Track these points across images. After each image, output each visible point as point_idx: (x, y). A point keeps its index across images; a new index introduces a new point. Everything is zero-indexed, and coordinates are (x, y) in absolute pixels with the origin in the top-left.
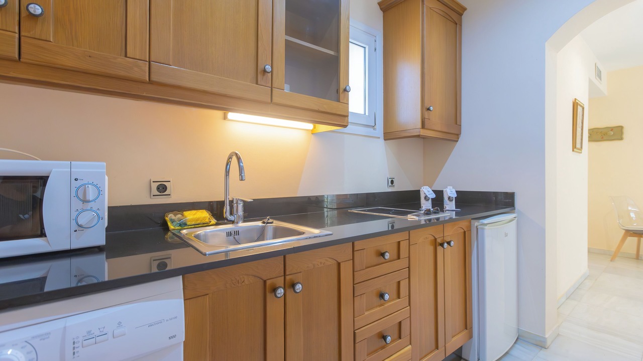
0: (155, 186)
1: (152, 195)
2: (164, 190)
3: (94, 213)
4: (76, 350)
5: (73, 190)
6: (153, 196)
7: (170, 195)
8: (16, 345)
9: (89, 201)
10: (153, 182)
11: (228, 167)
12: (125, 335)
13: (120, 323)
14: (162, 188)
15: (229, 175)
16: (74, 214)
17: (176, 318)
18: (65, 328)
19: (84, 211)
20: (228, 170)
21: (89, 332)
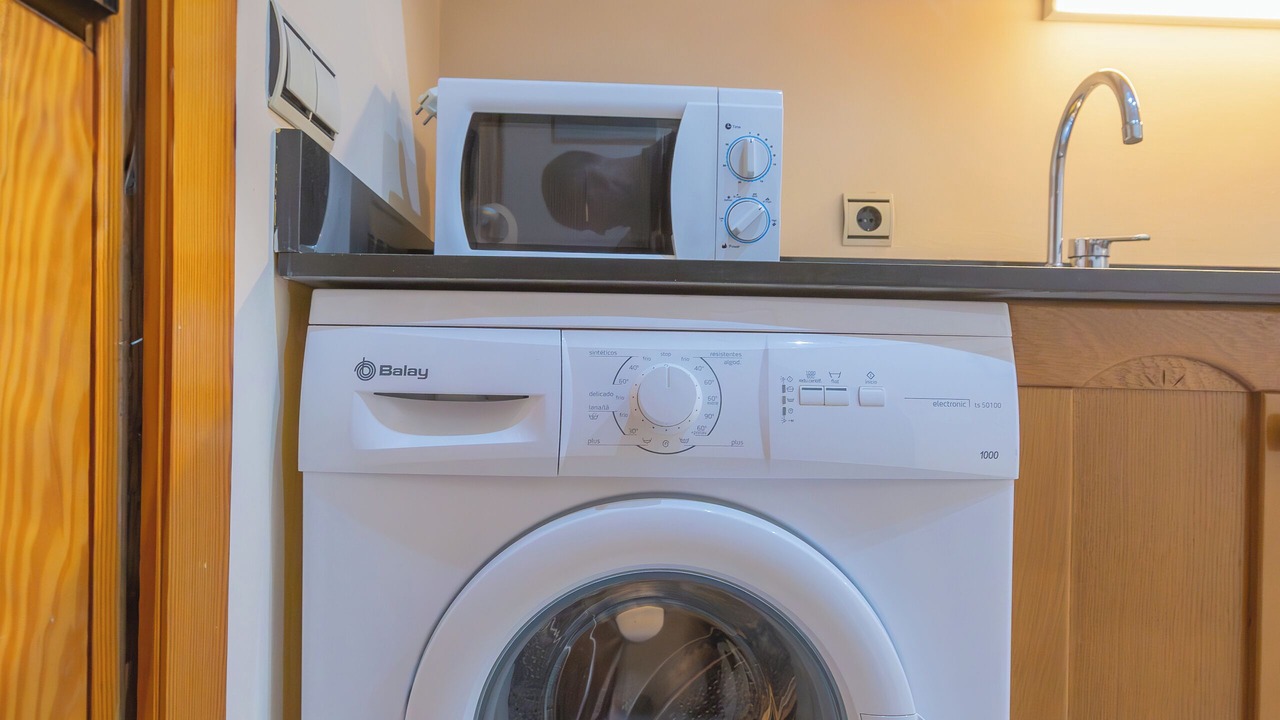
0: (852, 211)
1: (846, 236)
2: (874, 223)
3: (760, 206)
4: (788, 405)
5: (724, 150)
6: (849, 237)
7: (887, 237)
8: (688, 359)
9: (749, 179)
10: (849, 201)
11: (1067, 129)
12: (882, 406)
13: (871, 375)
14: (870, 218)
15: (1064, 156)
16: (724, 206)
17: (998, 405)
18: (766, 351)
19: (741, 199)
20: (1063, 142)
21: (811, 374)
